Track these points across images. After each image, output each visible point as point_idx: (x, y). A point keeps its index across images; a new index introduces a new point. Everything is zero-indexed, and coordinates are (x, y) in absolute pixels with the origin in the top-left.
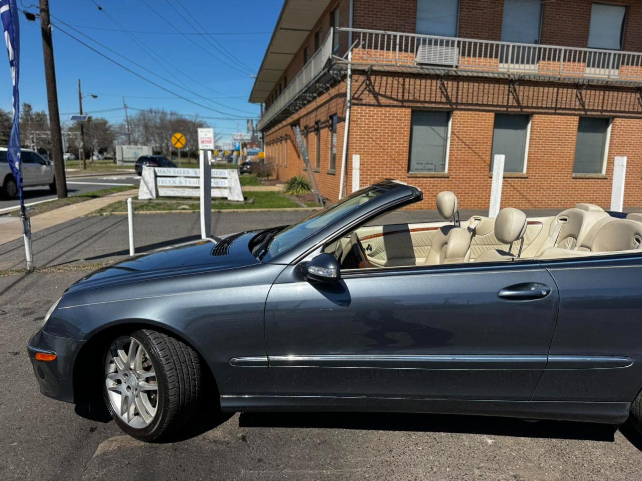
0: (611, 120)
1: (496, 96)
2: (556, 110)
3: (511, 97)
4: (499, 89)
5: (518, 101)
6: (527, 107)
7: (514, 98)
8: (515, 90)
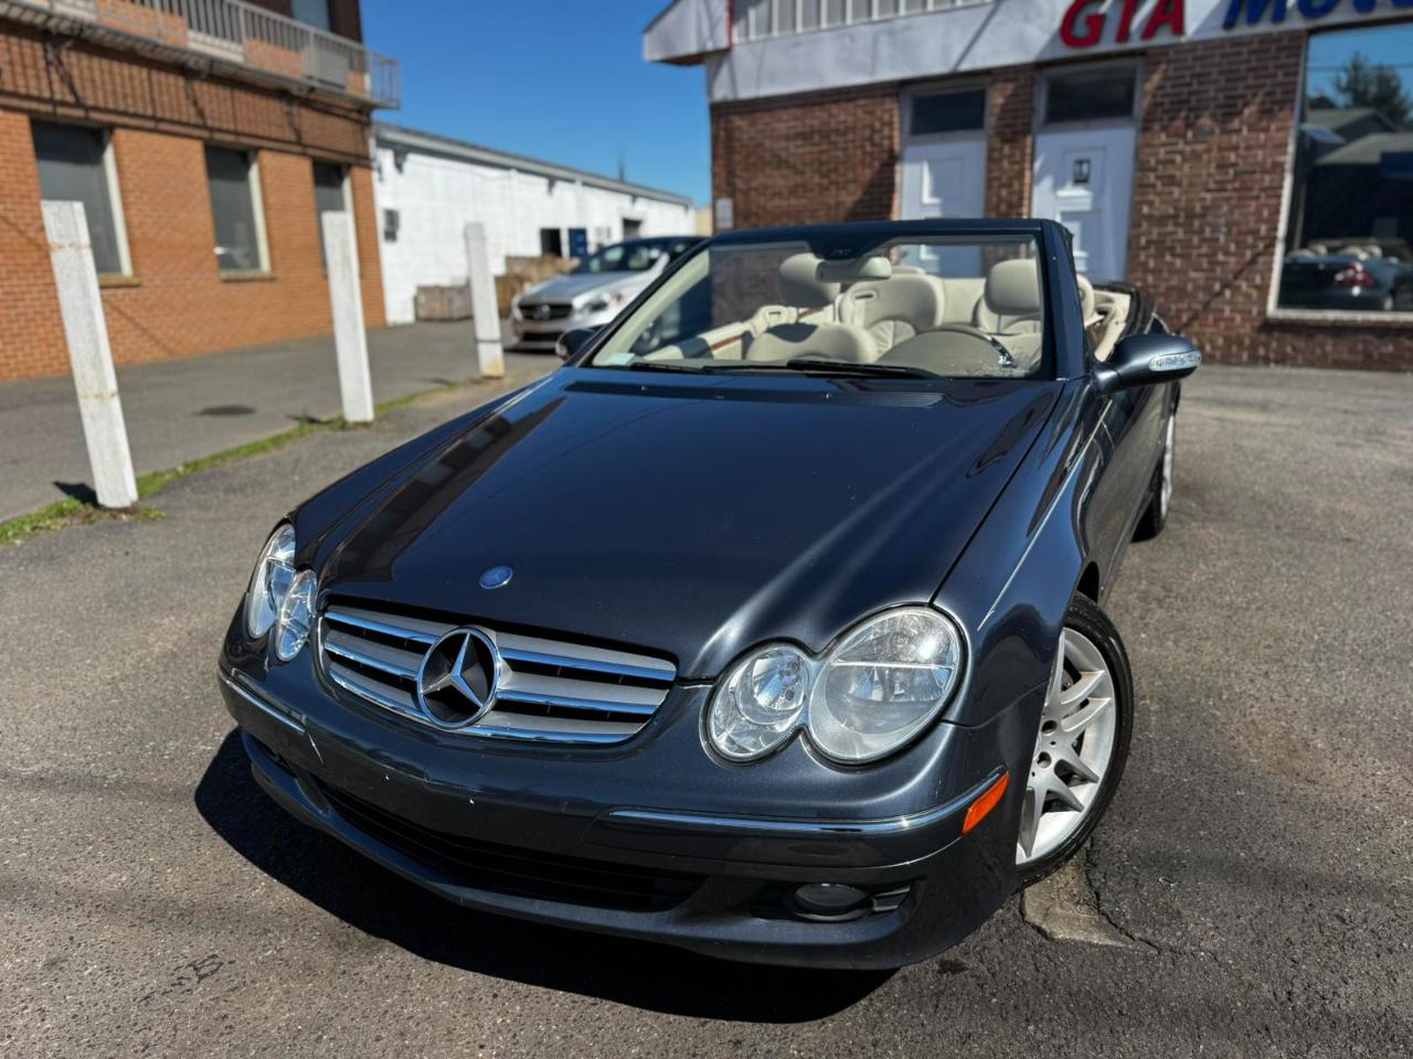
0: (252, 153)
1: (18, 69)
2: (156, 124)
3: (55, 77)
4: (22, 54)
5: (73, 91)
6: (96, 109)
7: (62, 80)
8: (60, 63)
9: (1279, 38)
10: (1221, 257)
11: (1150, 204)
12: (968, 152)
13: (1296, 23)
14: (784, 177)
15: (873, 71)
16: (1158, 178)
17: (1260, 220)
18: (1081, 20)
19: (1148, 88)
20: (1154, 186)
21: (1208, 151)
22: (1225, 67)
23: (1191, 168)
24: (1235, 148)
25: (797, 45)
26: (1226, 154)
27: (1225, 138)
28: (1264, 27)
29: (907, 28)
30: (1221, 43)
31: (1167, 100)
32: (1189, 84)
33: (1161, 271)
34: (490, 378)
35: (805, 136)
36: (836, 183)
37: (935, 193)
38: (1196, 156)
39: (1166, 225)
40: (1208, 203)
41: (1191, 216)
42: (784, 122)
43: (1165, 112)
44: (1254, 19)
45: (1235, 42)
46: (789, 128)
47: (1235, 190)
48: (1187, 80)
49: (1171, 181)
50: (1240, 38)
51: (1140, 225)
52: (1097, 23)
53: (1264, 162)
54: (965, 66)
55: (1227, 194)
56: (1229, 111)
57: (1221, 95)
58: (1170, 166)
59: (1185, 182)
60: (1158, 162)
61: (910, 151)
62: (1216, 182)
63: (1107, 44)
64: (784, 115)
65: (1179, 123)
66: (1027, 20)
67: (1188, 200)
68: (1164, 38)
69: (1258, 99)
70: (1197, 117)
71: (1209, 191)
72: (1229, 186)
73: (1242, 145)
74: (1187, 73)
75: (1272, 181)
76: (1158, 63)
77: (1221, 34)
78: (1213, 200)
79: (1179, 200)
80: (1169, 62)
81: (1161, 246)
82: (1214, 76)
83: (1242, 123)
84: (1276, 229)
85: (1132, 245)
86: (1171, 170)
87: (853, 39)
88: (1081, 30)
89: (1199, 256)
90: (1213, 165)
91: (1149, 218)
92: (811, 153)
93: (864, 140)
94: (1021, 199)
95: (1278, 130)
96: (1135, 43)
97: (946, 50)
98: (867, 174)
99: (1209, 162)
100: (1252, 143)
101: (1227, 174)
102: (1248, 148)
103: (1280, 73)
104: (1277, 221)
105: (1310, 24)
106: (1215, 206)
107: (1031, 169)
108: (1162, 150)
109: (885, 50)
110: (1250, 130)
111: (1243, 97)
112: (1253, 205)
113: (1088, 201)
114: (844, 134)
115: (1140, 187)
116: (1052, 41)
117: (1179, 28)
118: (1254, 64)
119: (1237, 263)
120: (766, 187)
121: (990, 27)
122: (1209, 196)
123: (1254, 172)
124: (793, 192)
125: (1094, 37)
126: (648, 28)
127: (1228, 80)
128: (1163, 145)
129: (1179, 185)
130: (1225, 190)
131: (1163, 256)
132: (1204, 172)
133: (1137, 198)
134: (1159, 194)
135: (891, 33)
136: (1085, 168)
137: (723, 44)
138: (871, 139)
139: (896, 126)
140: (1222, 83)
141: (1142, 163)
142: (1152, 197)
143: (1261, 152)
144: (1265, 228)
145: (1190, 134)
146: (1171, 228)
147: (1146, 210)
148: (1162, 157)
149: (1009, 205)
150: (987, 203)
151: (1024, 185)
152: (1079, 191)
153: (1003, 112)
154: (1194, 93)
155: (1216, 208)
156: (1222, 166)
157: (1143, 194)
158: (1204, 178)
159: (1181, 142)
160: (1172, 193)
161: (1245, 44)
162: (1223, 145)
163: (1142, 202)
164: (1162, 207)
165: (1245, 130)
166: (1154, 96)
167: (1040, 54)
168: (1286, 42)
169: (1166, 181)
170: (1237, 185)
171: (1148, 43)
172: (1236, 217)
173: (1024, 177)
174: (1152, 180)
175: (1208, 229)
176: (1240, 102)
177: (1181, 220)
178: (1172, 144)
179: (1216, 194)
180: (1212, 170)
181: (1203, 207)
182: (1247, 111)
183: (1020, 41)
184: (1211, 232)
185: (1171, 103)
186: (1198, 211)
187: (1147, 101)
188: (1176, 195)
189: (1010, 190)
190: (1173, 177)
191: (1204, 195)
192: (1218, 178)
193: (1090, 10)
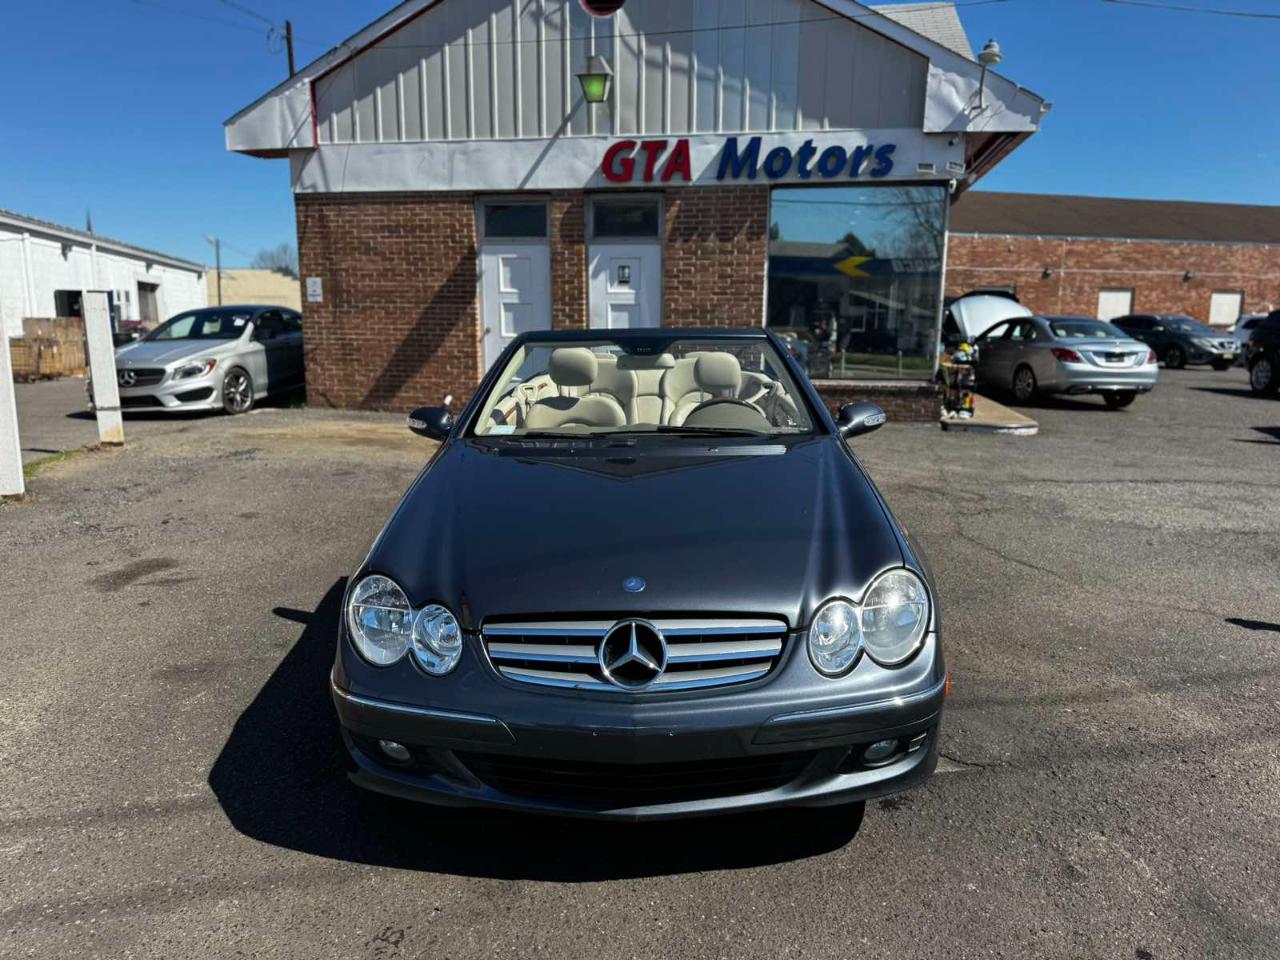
9: (753, 189)
11: (676, 301)
12: (536, 253)
13: (763, 180)
14: (373, 262)
15: (451, 182)
16: (679, 282)
17: (750, 316)
18: (617, 161)
19: (668, 218)
20: (677, 288)
21: (713, 265)
22: (720, 206)
23: (702, 276)
24: (730, 264)
25: (380, 152)
26: (724, 268)
27: (723, 257)
28: (743, 181)
29: (478, 150)
30: (715, 189)
31: (682, 226)
32: (696, 216)
34: (111, 444)
35: (393, 230)
36: (423, 270)
37: (512, 283)
38: (704, 268)
39: (688, 318)
40: (715, 302)
41: (704, 311)
42: (370, 215)
43: (681, 235)
44: (736, 175)
45: (726, 190)
46: (376, 221)
47: (732, 294)
48: (695, 213)
49: (689, 285)
50: (728, 186)
51: (669, 317)
52: (629, 165)
53: (749, 276)
54: (529, 186)
55: (728, 296)
56: (725, 236)
57: (718, 226)
58: (687, 275)
59: (699, 286)
60: (679, 271)
61: (485, 248)
62: (719, 288)
63: (637, 182)
64: (370, 209)
65: (692, 244)
66: (576, 156)
67: (701, 300)
68: (676, 181)
69: (744, 231)
70: (704, 241)
71: (715, 294)
72: (728, 291)
73: (735, 262)
74: (694, 208)
75: (755, 288)
76: (675, 199)
77: (714, 182)
78: (718, 300)
79: (695, 299)
80: (682, 199)
82: (713, 212)
83: (733, 247)
84: (760, 322)
86: (688, 278)
87: (431, 153)
88: (617, 169)
90: (717, 275)
91: (676, 311)
92: (397, 243)
93: (448, 237)
94: (581, 293)
95: (756, 253)
96: (657, 183)
97: (513, 172)
98: (450, 266)
99: (714, 273)
100: (741, 261)
101: (726, 282)
102: (739, 265)
103: (755, 214)
104: (761, 317)
105: (772, 182)
106: (720, 305)
107: (587, 270)
108: (681, 263)
109: (460, 164)
110: (738, 252)
111: (732, 228)
112: (745, 306)
113: (633, 296)
114: (429, 230)
115: (667, 289)
116: (596, 172)
117: (687, 176)
118: (738, 206)
120: (355, 269)
121: (547, 158)
122: (715, 297)
123: (744, 282)
124: (383, 275)
125: (628, 174)
126: (230, 121)
127: (722, 216)
128: (682, 259)
129: (695, 289)
130: (726, 294)
132: (711, 280)
133: (666, 297)
134: (681, 294)
135: (465, 153)
136: (627, 271)
137: (310, 144)
138: (453, 237)
139: (474, 228)
140: (719, 218)
141: (668, 271)
142: (676, 296)
143: (747, 268)
144: (753, 321)
145: (699, 252)
146: (691, 320)
147: (673, 305)
148: (681, 268)
149: (572, 298)
150: (554, 294)
151: (582, 282)
152: (625, 289)
153: (562, 225)
154: (700, 223)
155: (721, 306)
156: (723, 277)
157: (670, 294)
158: (711, 284)
159: (694, 257)
160: (690, 294)
161: (731, 191)
162: (723, 261)
163: (669, 300)
164: (684, 304)
165: (736, 252)
166: (674, 223)
167: (588, 183)
168: (757, 193)
169: (685, 285)
170: (733, 290)
171: (666, 184)
172: (735, 313)
173: (581, 276)
174: (676, 284)
175: (716, 321)
176: (731, 232)
177: (698, 313)
178: (687, 259)
179: (720, 296)
180: (716, 279)
181: (712, 305)
182: (736, 239)
183: (572, 172)
184: (719, 323)
185: (685, 229)
186: (709, 308)
187: (669, 226)
188: (693, 296)
189: (572, 285)
190: (690, 282)
191: (712, 296)
192: (720, 285)
193: (623, 155)
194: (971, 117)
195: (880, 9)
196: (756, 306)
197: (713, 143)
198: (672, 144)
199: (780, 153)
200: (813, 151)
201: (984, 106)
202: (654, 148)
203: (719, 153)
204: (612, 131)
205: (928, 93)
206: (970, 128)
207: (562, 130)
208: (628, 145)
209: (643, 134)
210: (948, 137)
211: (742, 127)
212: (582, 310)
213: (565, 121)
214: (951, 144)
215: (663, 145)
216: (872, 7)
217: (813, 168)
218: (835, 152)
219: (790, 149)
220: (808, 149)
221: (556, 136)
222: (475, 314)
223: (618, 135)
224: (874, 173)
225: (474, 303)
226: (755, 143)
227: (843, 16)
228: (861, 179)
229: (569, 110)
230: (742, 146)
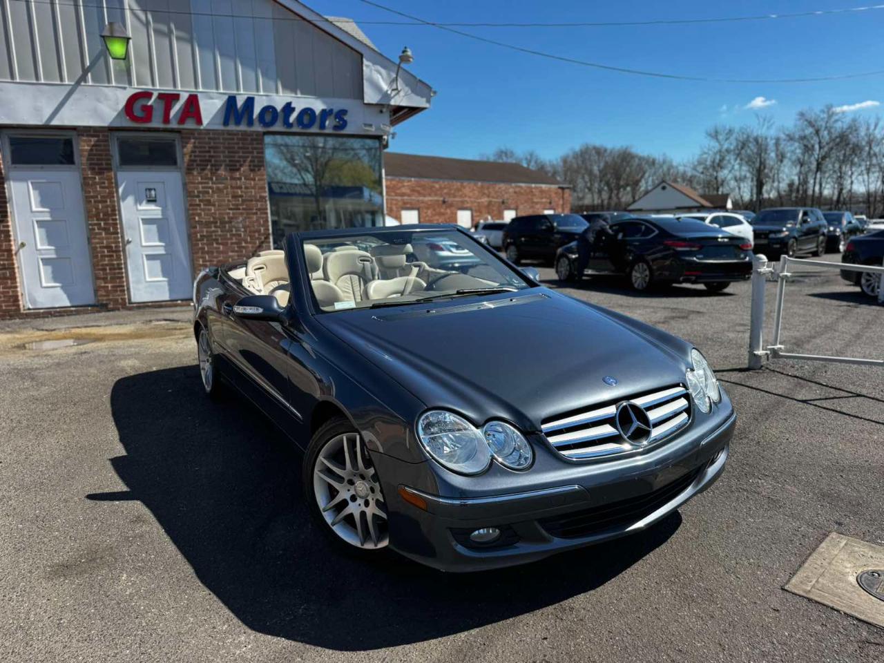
9: (252, 133)
10: (244, 244)
11: (199, 215)
12: (67, 179)
13: (258, 128)
16: (200, 201)
17: (260, 225)
18: (137, 106)
19: (185, 152)
20: (199, 205)
21: (226, 188)
22: (227, 145)
23: (218, 196)
24: (240, 188)
26: (236, 190)
27: (234, 182)
28: (243, 127)
30: (223, 132)
31: (198, 159)
32: (209, 152)
33: (212, 252)
37: (43, 203)
38: (219, 190)
39: (211, 227)
40: (231, 215)
41: (223, 223)
43: (197, 165)
44: (238, 123)
45: (229, 133)
47: (243, 209)
48: (207, 149)
49: (209, 203)
50: (232, 131)
51: (195, 227)
52: (148, 110)
53: (255, 196)
54: (55, 122)
55: (241, 211)
56: (233, 168)
57: (227, 160)
58: (207, 195)
59: (217, 203)
60: (199, 192)
61: (12, 174)
62: (233, 205)
63: (156, 123)
65: (207, 172)
66: (98, 100)
67: (220, 214)
68: (190, 125)
69: (247, 164)
70: (217, 170)
71: (229, 209)
72: (241, 207)
73: (243, 186)
74: (206, 146)
75: (262, 205)
76: (190, 138)
77: (221, 127)
78: (233, 214)
79: (215, 213)
80: (195, 138)
81: (210, 238)
82: (222, 149)
83: (241, 175)
84: (268, 230)
85: (192, 238)
86: (207, 197)
89: (232, 243)
90: (230, 196)
91: (199, 222)
94: (114, 210)
95: (259, 180)
96: (174, 125)
97: (37, 109)
99: (227, 194)
100: (248, 185)
101: (239, 201)
102: (246, 188)
103: (255, 151)
104: (268, 226)
105: (265, 130)
107: (117, 192)
108: (200, 186)
110: (245, 179)
111: (238, 161)
112: (255, 218)
113: (160, 212)
115: (190, 206)
116: (119, 115)
117: (199, 121)
118: (241, 145)
119: (252, 247)
122: (231, 212)
123: (252, 201)
125: (148, 118)
127: (229, 152)
128: (202, 183)
129: (214, 205)
130: (239, 209)
131: (213, 244)
132: (226, 199)
133: (190, 212)
134: (203, 210)
136: (153, 192)
140: (227, 153)
141: (190, 192)
142: (199, 211)
143: (253, 191)
144: (262, 229)
145: (214, 178)
146: (213, 229)
147: (197, 218)
148: (201, 189)
149: (106, 214)
150: (88, 212)
151: (114, 201)
152: (152, 207)
153: (89, 155)
154: (212, 157)
155: (236, 218)
156: (235, 197)
157: (193, 209)
158: (226, 202)
159: (210, 182)
160: (211, 210)
161: (235, 135)
162: (233, 185)
163: (193, 214)
164: (206, 217)
165: (243, 178)
166: (191, 156)
167: (111, 123)
168: (255, 137)
169: (205, 203)
170: (244, 207)
171: (181, 126)
172: (247, 223)
173: (113, 197)
174: (198, 202)
175: (234, 229)
176: (238, 164)
177: (218, 224)
178: (205, 183)
179: (235, 211)
180: (230, 198)
181: (229, 218)
182: (242, 169)
183: (96, 113)
184: (236, 231)
185: (201, 161)
186: (227, 219)
187: (187, 158)
188: (213, 211)
189: (104, 204)
190: (209, 201)
191: (228, 211)
192: (234, 202)
193: (141, 102)
194: (392, 95)
195: (331, 18)
196: (263, 218)
197: (216, 99)
198: (184, 97)
199: (269, 109)
200: (293, 109)
201: (399, 88)
202: (169, 99)
203: (222, 106)
204: (130, 83)
205: (365, 77)
206: (393, 103)
207: (83, 78)
208: (147, 95)
209: (158, 87)
210: (380, 107)
211: (238, 89)
212: (116, 224)
213: (85, 71)
214: (381, 112)
215: (176, 97)
216: (326, 17)
217: (294, 121)
218: (308, 112)
219: (276, 107)
220: (288, 108)
221: (78, 83)
222: (9, 231)
223: (136, 86)
224: (336, 128)
225: (7, 222)
226: (250, 102)
227: (304, 19)
228: (327, 131)
229: (88, 63)
230: (240, 102)
